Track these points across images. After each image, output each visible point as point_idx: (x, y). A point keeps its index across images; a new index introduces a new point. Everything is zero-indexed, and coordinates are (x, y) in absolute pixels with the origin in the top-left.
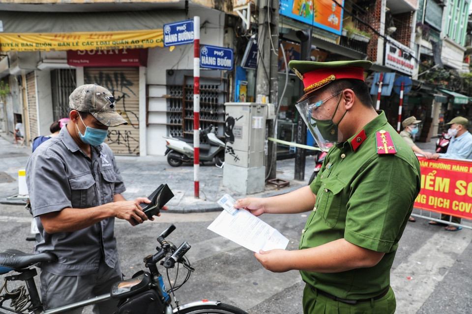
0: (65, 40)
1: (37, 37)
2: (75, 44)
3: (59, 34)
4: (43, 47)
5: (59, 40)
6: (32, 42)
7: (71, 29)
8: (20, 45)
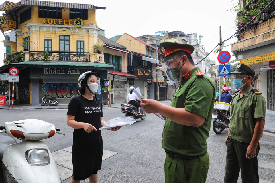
0: (265, 57)
1: (254, 58)
2: (269, 58)
3: (262, 55)
4: (256, 62)
5: (263, 58)
6: (252, 61)
7: (268, 52)
8: (248, 63)
